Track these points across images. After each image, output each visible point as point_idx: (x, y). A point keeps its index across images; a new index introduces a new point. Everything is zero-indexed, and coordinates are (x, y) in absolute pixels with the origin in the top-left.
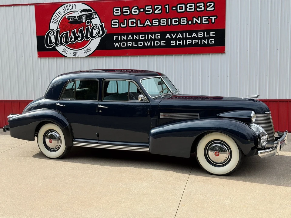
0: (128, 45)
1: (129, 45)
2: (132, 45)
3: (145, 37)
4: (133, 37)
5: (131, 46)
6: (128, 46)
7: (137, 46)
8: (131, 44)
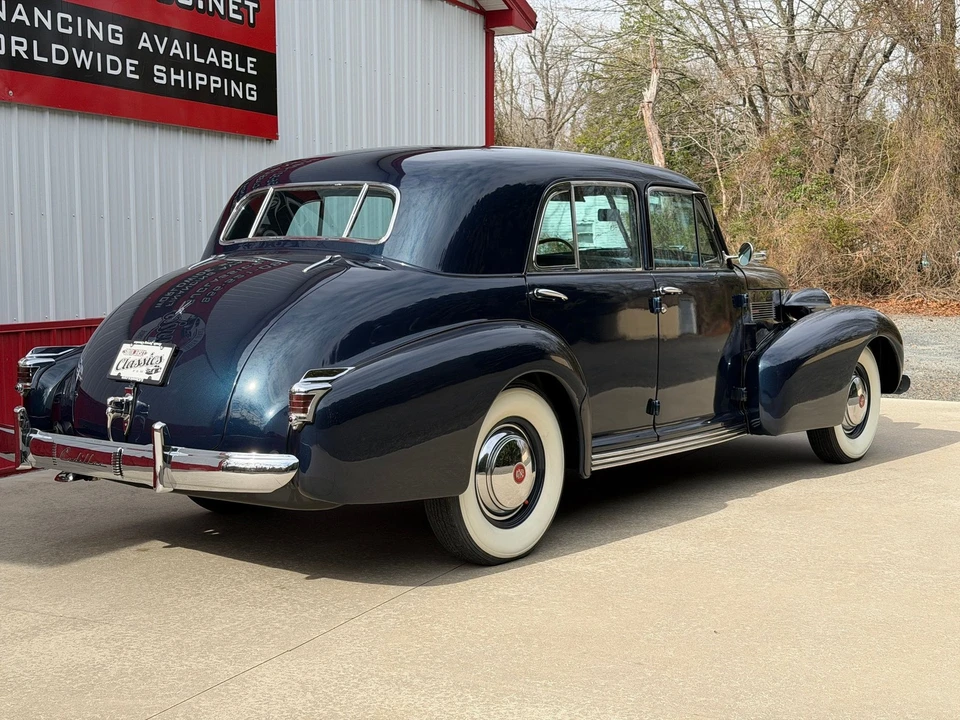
0: (14, 47)
1: (17, 51)
2: (29, 52)
3: (74, 25)
4: (31, 16)
5: (25, 56)
6: (14, 54)
7: (46, 60)
8: (25, 48)
